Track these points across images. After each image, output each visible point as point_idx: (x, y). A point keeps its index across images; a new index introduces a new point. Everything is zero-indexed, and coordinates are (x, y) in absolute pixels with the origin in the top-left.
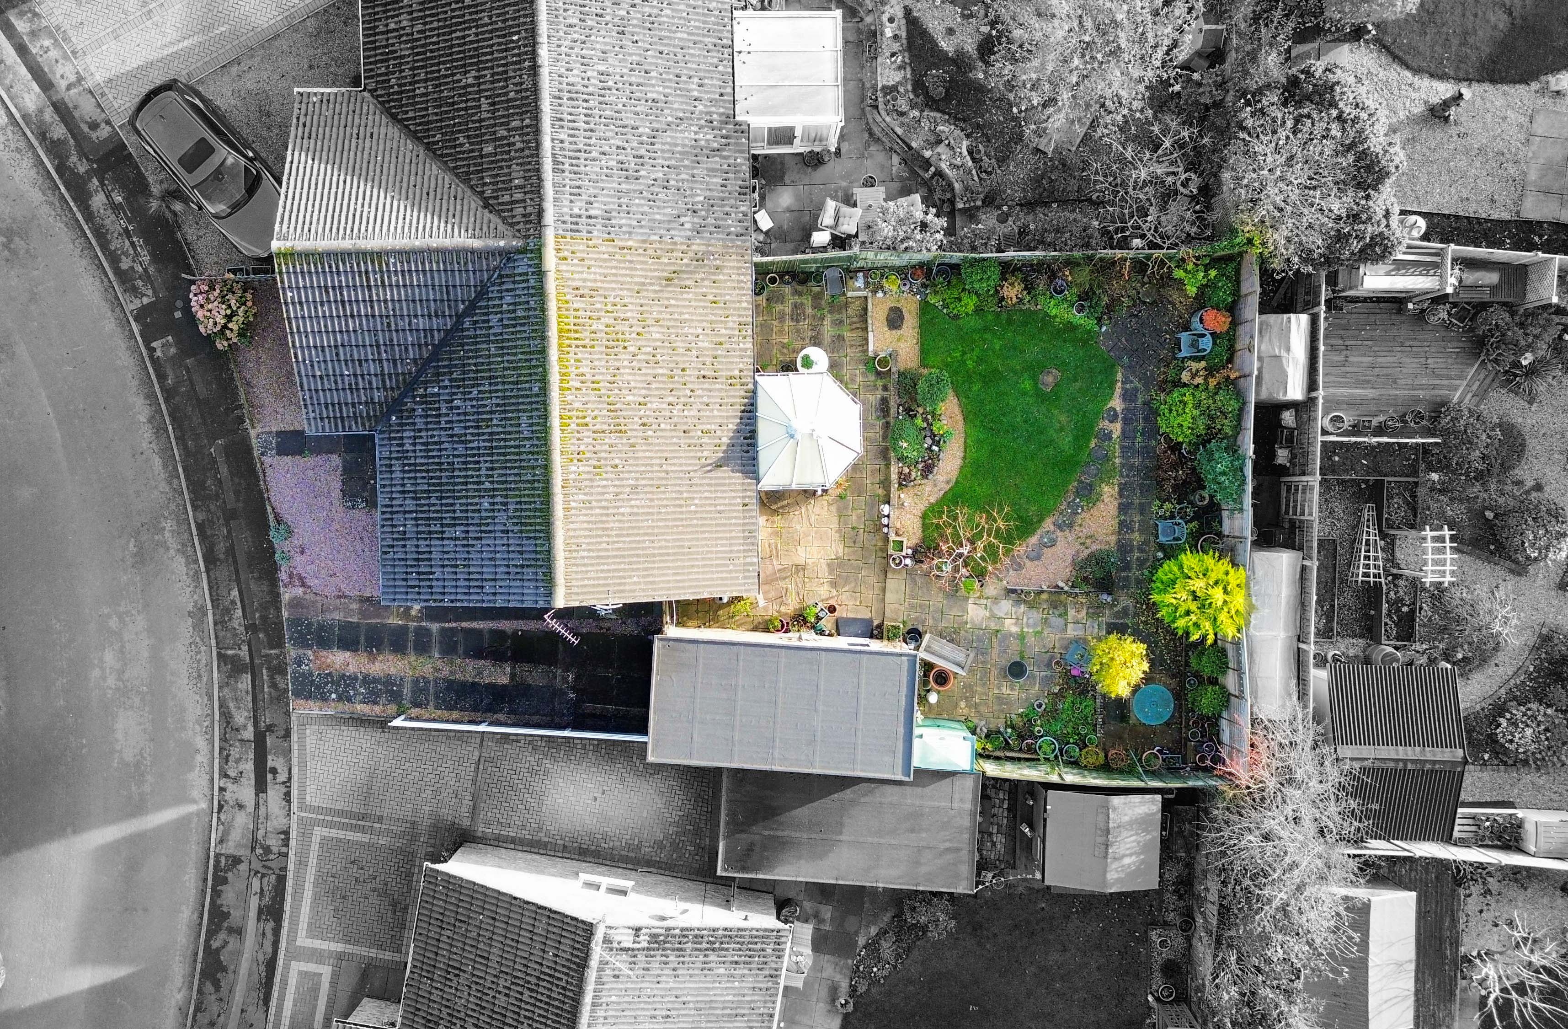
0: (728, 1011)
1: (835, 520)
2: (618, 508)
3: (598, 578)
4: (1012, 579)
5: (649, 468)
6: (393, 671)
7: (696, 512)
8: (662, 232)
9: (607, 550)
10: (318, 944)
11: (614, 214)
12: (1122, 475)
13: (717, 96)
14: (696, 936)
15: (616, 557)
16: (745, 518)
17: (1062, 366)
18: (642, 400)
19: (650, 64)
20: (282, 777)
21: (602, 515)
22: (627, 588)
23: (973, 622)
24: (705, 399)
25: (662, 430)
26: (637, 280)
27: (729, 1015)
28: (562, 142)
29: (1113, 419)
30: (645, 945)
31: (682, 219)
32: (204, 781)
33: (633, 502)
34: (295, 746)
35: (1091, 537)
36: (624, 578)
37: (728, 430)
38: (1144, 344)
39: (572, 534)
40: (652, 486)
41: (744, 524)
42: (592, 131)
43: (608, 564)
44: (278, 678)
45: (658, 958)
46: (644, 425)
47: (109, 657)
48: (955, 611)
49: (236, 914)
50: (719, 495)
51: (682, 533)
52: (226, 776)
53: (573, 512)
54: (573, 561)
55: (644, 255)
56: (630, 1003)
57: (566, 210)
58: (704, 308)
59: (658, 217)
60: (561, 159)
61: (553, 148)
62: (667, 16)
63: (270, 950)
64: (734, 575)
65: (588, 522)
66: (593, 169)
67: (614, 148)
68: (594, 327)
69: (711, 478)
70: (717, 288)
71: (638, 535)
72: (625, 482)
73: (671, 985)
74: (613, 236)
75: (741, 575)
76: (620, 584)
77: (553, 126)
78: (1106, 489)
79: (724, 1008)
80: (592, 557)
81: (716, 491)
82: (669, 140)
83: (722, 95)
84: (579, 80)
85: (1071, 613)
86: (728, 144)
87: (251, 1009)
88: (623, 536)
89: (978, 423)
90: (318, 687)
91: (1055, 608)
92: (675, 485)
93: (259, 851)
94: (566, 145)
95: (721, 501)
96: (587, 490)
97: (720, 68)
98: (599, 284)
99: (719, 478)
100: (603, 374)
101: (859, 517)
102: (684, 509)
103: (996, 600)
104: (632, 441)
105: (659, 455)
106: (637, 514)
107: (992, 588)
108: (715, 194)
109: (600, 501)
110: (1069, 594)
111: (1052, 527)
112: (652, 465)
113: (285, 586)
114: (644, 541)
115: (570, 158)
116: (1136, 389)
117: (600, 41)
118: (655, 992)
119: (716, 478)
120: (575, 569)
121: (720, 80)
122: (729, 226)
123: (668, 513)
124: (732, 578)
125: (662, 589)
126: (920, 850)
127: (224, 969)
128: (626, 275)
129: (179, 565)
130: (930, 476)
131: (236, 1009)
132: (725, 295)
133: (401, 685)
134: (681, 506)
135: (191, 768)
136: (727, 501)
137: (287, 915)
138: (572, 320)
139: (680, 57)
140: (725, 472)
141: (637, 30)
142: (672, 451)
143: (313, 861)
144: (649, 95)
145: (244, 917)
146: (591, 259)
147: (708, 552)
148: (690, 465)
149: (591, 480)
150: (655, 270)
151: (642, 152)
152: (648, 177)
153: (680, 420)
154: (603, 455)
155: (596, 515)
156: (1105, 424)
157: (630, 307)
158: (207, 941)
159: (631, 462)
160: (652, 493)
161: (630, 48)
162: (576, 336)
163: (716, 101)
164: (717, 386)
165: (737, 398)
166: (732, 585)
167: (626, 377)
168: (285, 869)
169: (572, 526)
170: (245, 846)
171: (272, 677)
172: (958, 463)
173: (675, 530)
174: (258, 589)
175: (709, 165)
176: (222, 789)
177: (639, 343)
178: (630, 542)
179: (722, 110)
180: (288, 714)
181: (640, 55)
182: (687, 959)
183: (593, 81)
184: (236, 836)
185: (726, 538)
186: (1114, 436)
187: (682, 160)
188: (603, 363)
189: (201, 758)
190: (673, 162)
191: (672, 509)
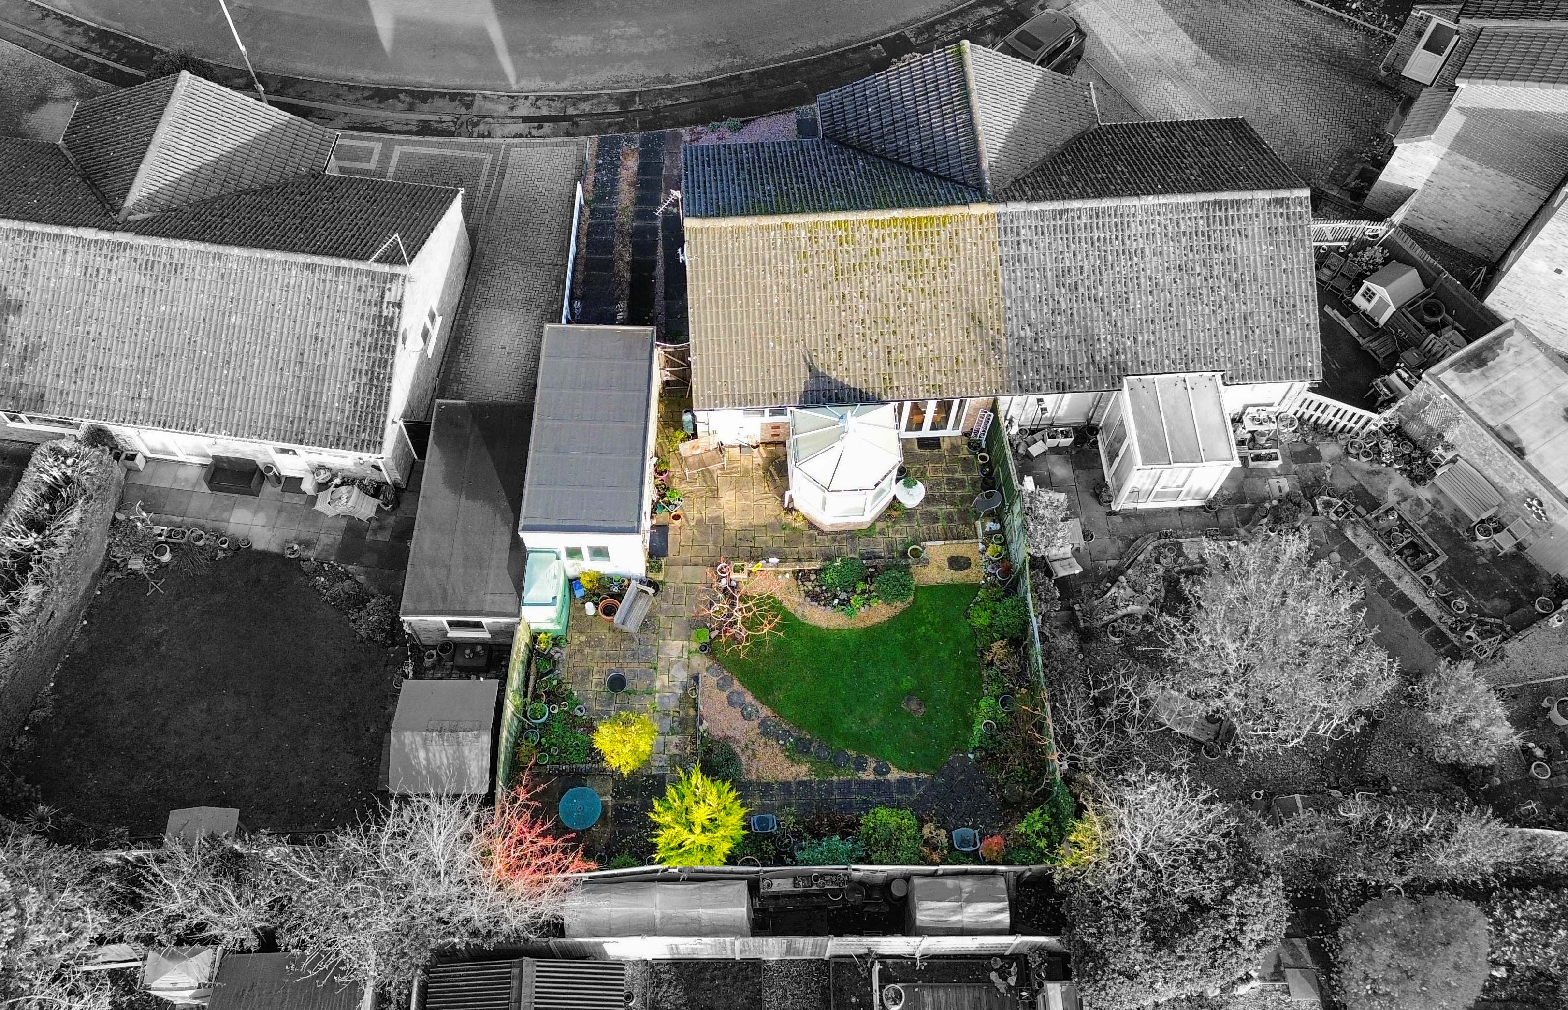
0: (312, 398)
1: (762, 522)
2: (771, 274)
3: (709, 257)
4: (709, 681)
5: (806, 302)
6: (621, 197)
7: (768, 347)
8: (1014, 309)
9: (733, 265)
10: (395, 159)
11: (1024, 265)
12: (820, 783)
13: (1141, 359)
14: (386, 361)
15: (728, 273)
16: (764, 395)
17: (929, 718)
18: (866, 293)
19: (1159, 295)
20: (534, 132)
21: (764, 259)
22: (701, 283)
23: (665, 645)
24: (870, 354)
25: (840, 313)
26: (970, 287)
27: (308, 399)
28: (1079, 217)
29: (878, 771)
30: (385, 313)
31: (1028, 329)
32: (532, 88)
33: (775, 288)
34: (560, 140)
35: (754, 754)
36: (710, 280)
37: (843, 377)
38: (960, 798)
39: (747, 233)
40: (790, 305)
41: (758, 395)
42: (1093, 243)
43: (721, 266)
44: (616, 128)
45: (371, 327)
46: (844, 296)
47: (634, 30)
48: (675, 629)
49: (426, 107)
50: (784, 369)
51: (749, 333)
52: (537, 100)
53: (766, 234)
54: (724, 235)
55: (992, 293)
56: (334, 303)
57: (1022, 222)
58: (952, 350)
59: (1027, 305)
60: (1064, 217)
61: (1073, 210)
62: (1203, 310)
63: (393, 129)
64: (712, 386)
65: (757, 248)
66: (1060, 246)
67: (1080, 264)
68: (925, 249)
69: (799, 361)
70: (970, 362)
71: (747, 292)
72: (793, 279)
73: (345, 341)
74: (1005, 264)
75: (711, 392)
76: (704, 277)
77: (1091, 209)
78: (805, 768)
79: (316, 393)
80: (727, 251)
81: (787, 366)
82: (1095, 314)
83: (1143, 363)
84: (1134, 232)
85: (675, 739)
86: (1100, 371)
87: (347, 119)
88: (746, 279)
89: (863, 640)
90: (608, 153)
91: (680, 723)
92: (792, 327)
93: (475, 120)
94: (1077, 222)
95: (778, 372)
96: (785, 246)
97: (1167, 362)
98: (962, 253)
99: (799, 369)
100: (886, 258)
101: (765, 542)
102: (770, 335)
103: (688, 666)
104: (829, 286)
105: (818, 312)
106: (765, 292)
107: (700, 662)
108: (1054, 359)
109: (776, 258)
110: (694, 736)
111: (763, 715)
112: (808, 304)
113: (691, 130)
114: (741, 299)
115: (1067, 225)
116: (911, 793)
117: (1170, 248)
118: (340, 326)
119: (799, 365)
120: (717, 236)
121: (1156, 361)
122: (1027, 374)
123: (766, 320)
124: (709, 383)
125: (699, 316)
126: (448, 567)
127: (381, 102)
128: (973, 277)
129: (708, 67)
130: (808, 599)
131: (347, 109)
132: (965, 371)
133: (609, 202)
134: (773, 332)
135: (544, 80)
136: (778, 377)
137: (421, 138)
138: (929, 230)
139: (1170, 323)
140: (805, 375)
141: (1186, 283)
142: (822, 323)
143: (464, 154)
144: (1131, 295)
145: (423, 112)
146: (983, 246)
147: (732, 360)
148: (810, 341)
149: (794, 249)
150: (980, 303)
151: (1081, 290)
152: (1060, 295)
153: (849, 331)
154: (816, 260)
155: (763, 255)
156: (872, 764)
157: (946, 282)
158: (405, 91)
159: (811, 285)
160: (784, 305)
161: (1169, 278)
162: (916, 234)
163: (1137, 357)
164: (882, 365)
165: (874, 385)
166: (702, 383)
167: (884, 279)
168: (460, 135)
169: (754, 233)
170: (480, 110)
171: (616, 124)
172: (824, 624)
173: (752, 328)
174: (689, 113)
175: (1078, 353)
176: (526, 98)
177: (915, 291)
178: (740, 286)
179: (1129, 364)
180: (587, 134)
181: (1164, 285)
182: (366, 353)
183: (1135, 244)
184: (489, 105)
185: (745, 376)
186: (860, 774)
187: (1079, 327)
188: (895, 259)
189: (552, 85)
190: (1076, 318)
191: (770, 325)
